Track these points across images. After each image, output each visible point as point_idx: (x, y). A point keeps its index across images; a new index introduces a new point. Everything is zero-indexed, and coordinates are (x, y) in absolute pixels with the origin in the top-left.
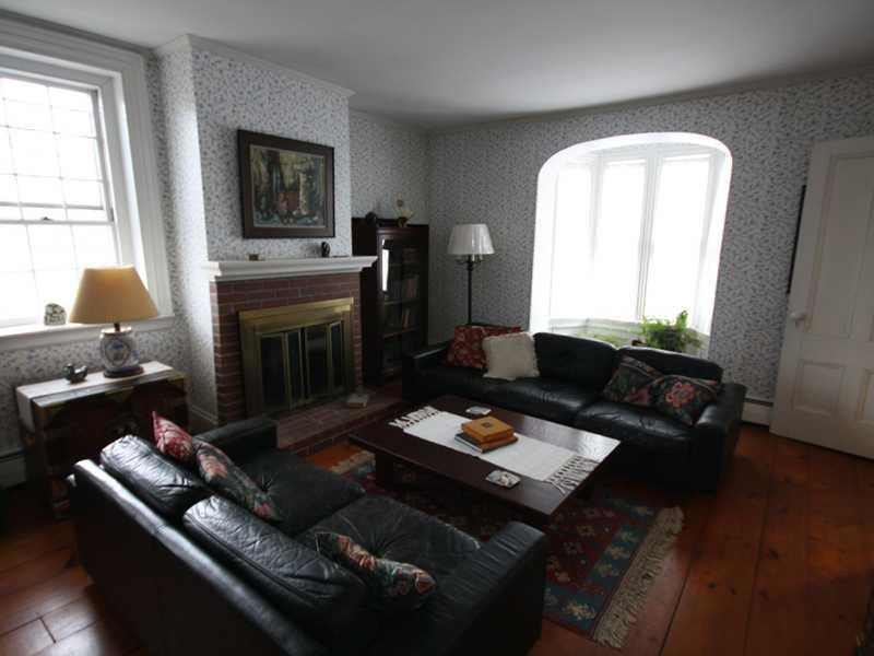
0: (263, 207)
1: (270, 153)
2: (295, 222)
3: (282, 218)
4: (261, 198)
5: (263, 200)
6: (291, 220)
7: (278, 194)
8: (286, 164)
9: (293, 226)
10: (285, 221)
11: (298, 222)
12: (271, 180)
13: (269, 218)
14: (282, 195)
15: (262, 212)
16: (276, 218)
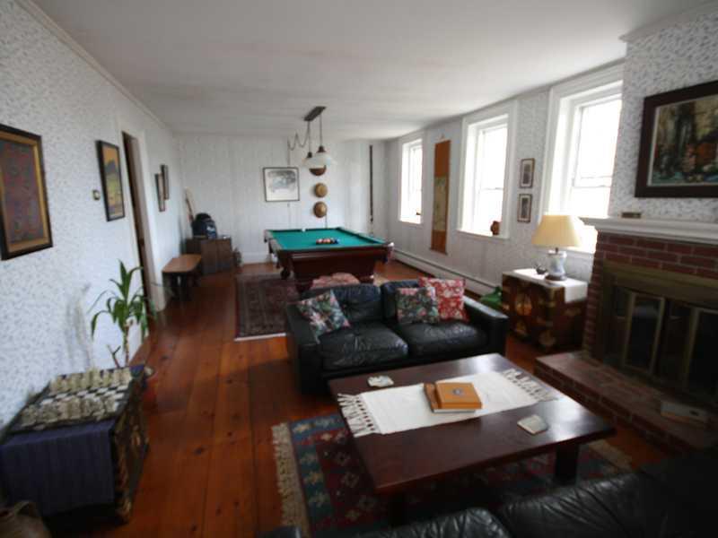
0: (663, 166)
1: (682, 108)
2: (704, 180)
3: (685, 175)
4: (663, 156)
5: (665, 159)
6: (699, 177)
7: (685, 148)
8: (702, 113)
9: (703, 184)
10: (690, 178)
11: (710, 179)
12: (678, 136)
13: (670, 175)
14: (691, 150)
15: (661, 171)
16: (678, 175)
